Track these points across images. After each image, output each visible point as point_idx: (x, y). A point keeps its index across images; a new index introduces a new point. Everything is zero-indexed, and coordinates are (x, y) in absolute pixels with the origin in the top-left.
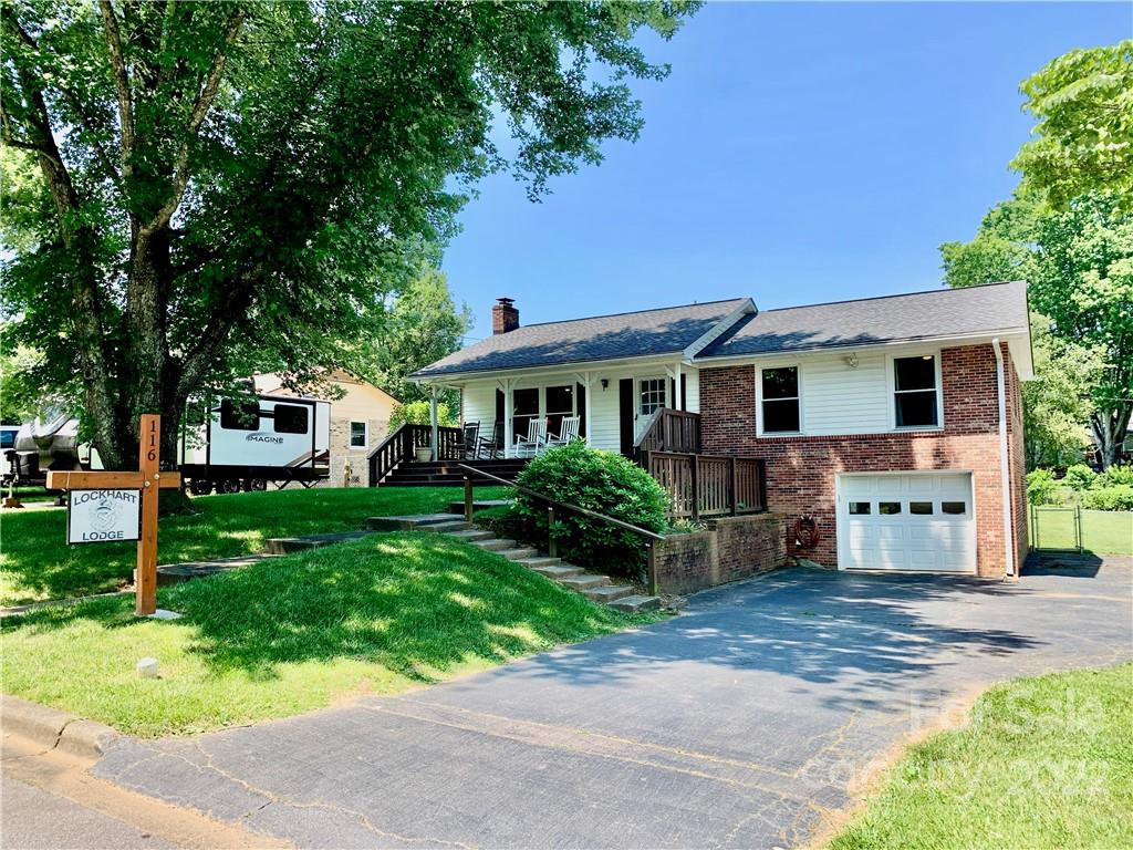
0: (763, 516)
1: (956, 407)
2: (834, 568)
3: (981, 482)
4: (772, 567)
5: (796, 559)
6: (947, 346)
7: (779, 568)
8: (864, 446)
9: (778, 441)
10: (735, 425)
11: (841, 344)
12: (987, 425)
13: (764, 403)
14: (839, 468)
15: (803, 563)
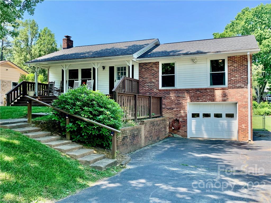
0: (161, 118)
1: (232, 78)
2: (186, 137)
3: (240, 106)
4: (164, 137)
5: (172, 134)
6: (230, 56)
7: (166, 138)
8: (198, 92)
9: (167, 90)
10: (152, 84)
11: (191, 54)
12: (243, 85)
13: (162, 76)
14: (189, 100)
15: (175, 135)
